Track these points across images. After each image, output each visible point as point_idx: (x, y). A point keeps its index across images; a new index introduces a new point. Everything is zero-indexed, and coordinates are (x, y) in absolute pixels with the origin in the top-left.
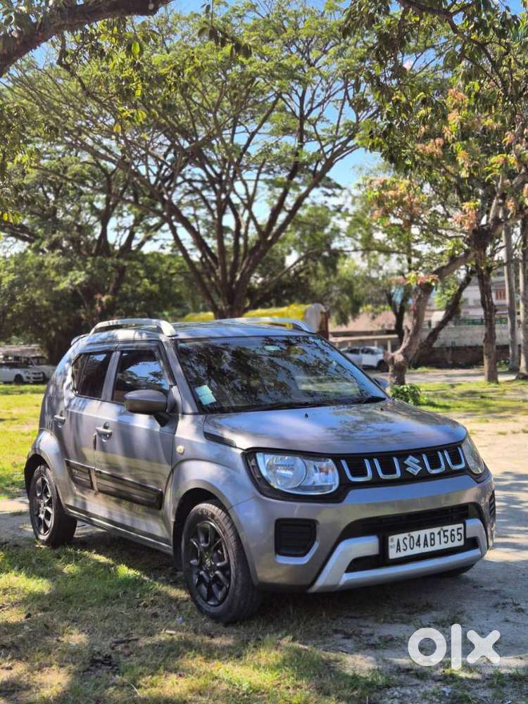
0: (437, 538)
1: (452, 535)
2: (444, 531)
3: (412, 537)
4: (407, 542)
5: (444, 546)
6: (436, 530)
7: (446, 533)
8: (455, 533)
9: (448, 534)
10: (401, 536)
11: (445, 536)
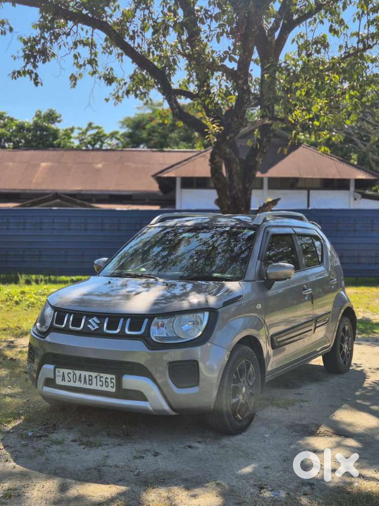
0: (94, 380)
1: (106, 382)
2: (100, 377)
3: (75, 374)
4: (71, 376)
5: (99, 388)
6: (94, 374)
7: (101, 379)
8: (109, 380)
9: (103, 380)
10: (66, 371)
11: (100, 381)
